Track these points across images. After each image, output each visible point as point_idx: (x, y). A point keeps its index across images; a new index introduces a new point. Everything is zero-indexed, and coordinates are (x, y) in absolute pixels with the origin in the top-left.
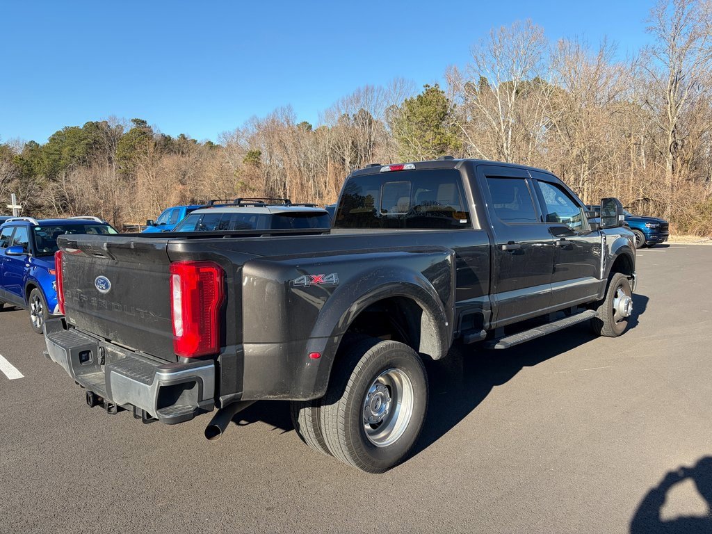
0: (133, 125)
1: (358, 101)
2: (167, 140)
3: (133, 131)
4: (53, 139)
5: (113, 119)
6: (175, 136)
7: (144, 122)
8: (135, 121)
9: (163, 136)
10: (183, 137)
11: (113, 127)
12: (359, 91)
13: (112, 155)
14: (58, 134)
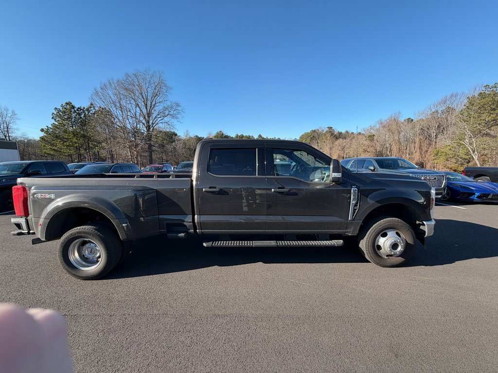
0: (327, 129)
1: (445, 102)
2: (340, 133)
3: (327, 132)
4: (301, 137)
5: (320, 128)
6: (343, 131)
7: (331, 128)
8: (328, 128)
9: (339, 132)
10: (347, 132)
11: (320, 131)
12: (446, 97)
13: (319, 141)
14: (303, 135)
